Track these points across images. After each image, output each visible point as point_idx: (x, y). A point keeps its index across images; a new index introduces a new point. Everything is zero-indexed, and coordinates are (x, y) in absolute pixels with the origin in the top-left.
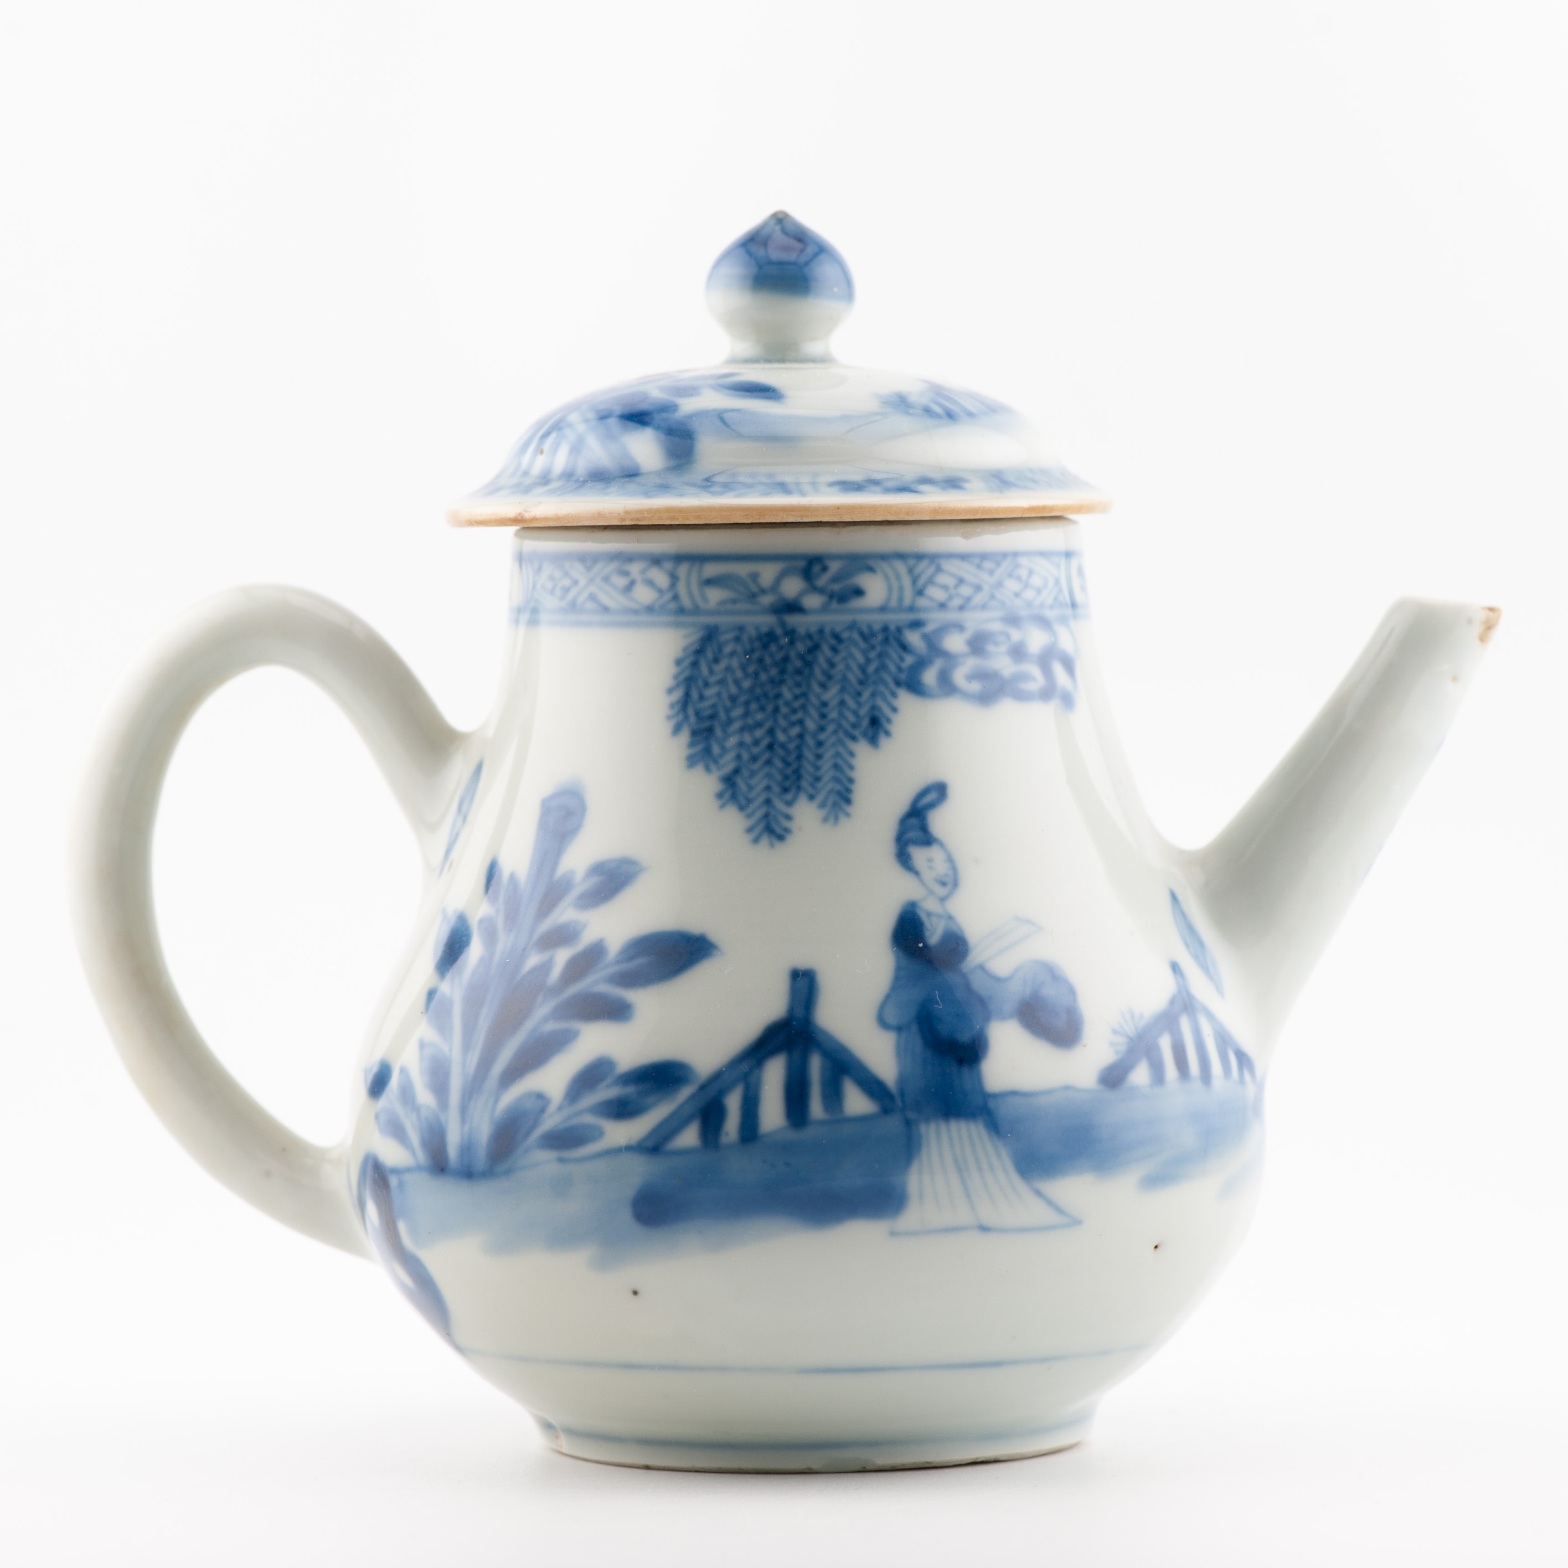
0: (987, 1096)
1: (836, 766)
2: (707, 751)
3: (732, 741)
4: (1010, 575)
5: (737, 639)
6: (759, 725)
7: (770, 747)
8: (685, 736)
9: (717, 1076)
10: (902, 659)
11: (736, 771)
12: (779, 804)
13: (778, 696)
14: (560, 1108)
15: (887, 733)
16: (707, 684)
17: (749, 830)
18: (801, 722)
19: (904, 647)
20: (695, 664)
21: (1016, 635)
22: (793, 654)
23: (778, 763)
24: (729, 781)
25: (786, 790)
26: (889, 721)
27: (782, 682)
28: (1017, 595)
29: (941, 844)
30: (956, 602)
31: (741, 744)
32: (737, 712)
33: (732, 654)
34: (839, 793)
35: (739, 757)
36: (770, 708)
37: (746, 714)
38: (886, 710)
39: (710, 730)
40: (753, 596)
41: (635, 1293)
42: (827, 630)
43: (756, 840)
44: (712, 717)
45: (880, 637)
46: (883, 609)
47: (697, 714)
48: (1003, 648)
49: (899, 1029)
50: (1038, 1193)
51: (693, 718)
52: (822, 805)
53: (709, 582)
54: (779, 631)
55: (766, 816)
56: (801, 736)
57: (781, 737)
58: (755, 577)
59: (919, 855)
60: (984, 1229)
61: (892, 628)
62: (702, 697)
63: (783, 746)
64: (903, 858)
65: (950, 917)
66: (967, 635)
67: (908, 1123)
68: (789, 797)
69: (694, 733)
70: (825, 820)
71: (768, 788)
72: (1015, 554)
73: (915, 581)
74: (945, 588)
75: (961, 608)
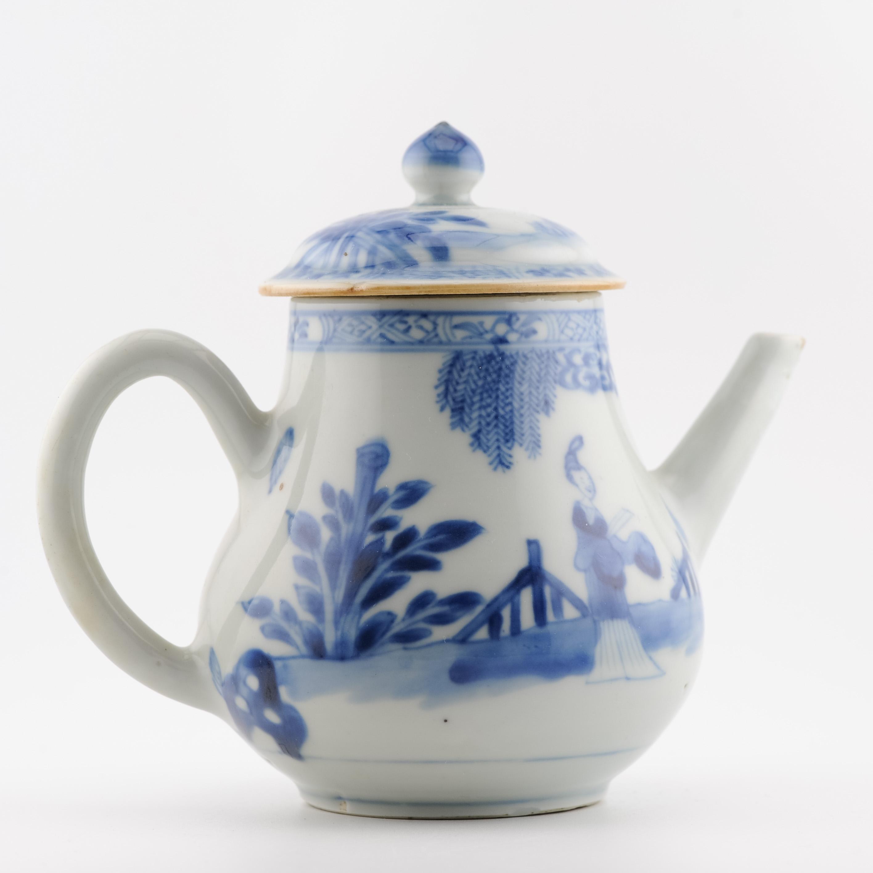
0: (628, 606)
1: (531, 428)
2: (462, 420)
3: (475, 415)
4: (595, 323)
5: (473, 358)
6: (489, 405)
7: (496, 417)
8: (447, 412)
9: (496, 599)
10: (556, 368)
11: (479, 431)
12: (504, 448)
13: (498, 389)
14: (403, 620)
15: (553, 409)
16: (458, 383)
17: (491, 463)
18: (510, 404)
19: (557, 362)
20: (450, 372)
21: (599, 355)
22: (504, 366)
23: (501, 426)
24: (476, 436)
25: (507, 441)
26: (553, 402)
27: (499, 382)
29: (585, 469)
30: (577, 337)
31: (480, 416)
32: (476, 399)
33: (471, 366)
34: (534, 442)
35: (480, 423)
36: (494, 396)
37: (481, 400)
38: (551, 396)
39: (462, 409)
40: (481, 334)
41: (446, 721)
42: (520, 353)
43: (495, 469)
44: (463, 401)
45: (546, 356)
46: (546, 341)
47: (454, 400)
48: (595, 362)
49: (585, 571)
50: (651, 658)
51: (451, 402)
52: (527, 449)
53: (456, 327)
54: (496, 354)
55: (499, 455)
56: (511, 411)
57: (501, 412)
58: (481, 324)
59: (577, 475)
60: (628, 679)
61: (551, 351)
62: (455, 391)
63: (503, 417)
64: (570, 477)
65: (596, 509)
66: (582, 355)
67: (595, 622)
68: (509, 445)
69: (453, 410)
70: (529, 457)
71: (498, 440)
72: (596, 311)
73: (559, 326)
74: (572, 329)
75: (579, 340)
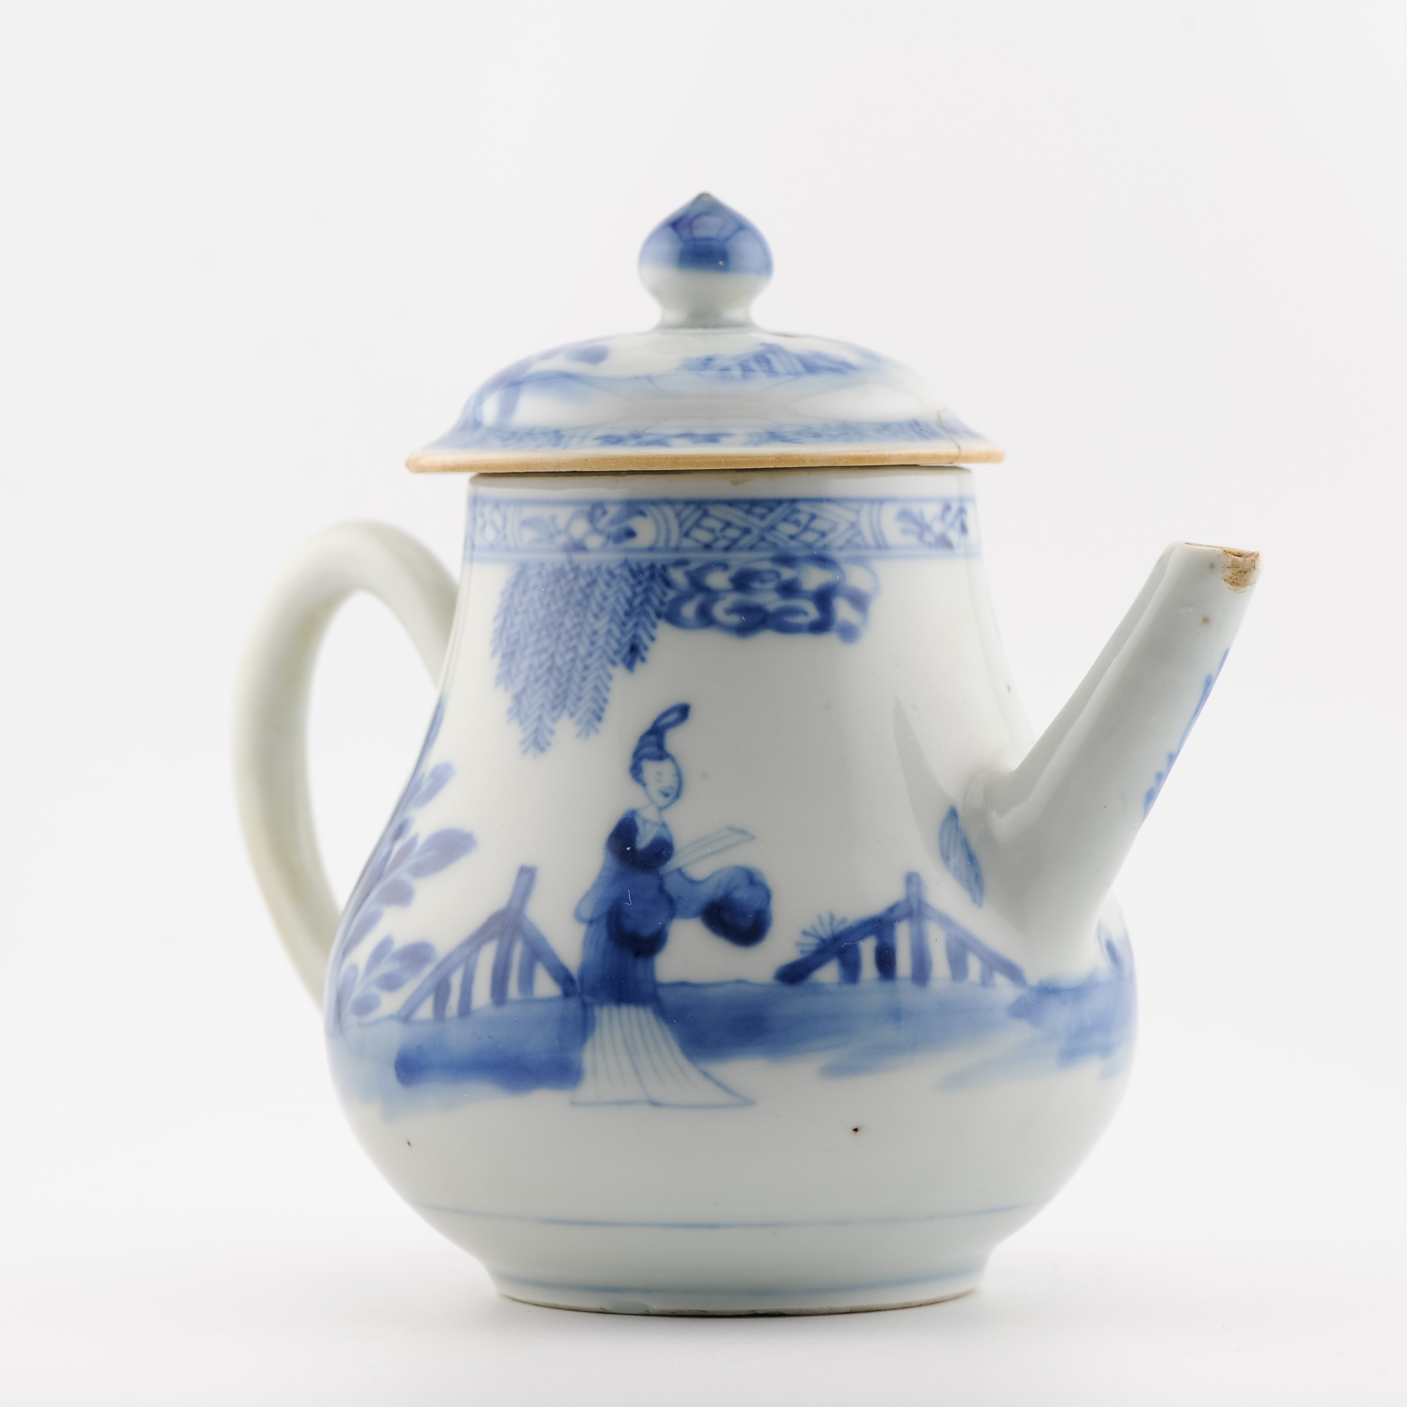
0: (656, 985)
1: (596, 688)
2: (509, 672)
3: (525, 664)
4: (785, 520)
5: (539, 574)
6: (545, 650)
7: (550, 670)
8: (497, 659)
10: (665, 594)
11: (524, 690)
12: (547, 720)
13: (562, 624)
14: (362, 979)
15: (643, 659)
16: (516, 613)
17: (523, 742)
18: (575, 648)
19: (668, 583)
20: (511, 596)
21: (787, 574)
22: (576, 588)
23: (553, 684)
24: (518, 699)
25: (554, 708)
26: (646, 648)
27: (566, 612)
28: (792, 537)
29: (673, 760)
30: (723, 543)
31: (531, 666)
32: (532, 638)
33: (535, 587)
34: (594, 712)
35: (527, 678)
36: (554, 635)
37: (538, 640)
38: (645, 639)
39: (513, 654)
40: (551, 536)
41: (409, 1143)
42: (604, 567)
43: (526, 752)
44: (517, 642)
45: (647, 574)
46: (651, 549)
47: (508, 639)
48: (771, 585)
49: (591, 922)
50: (706, 1074)
51: (505, 643)
52: (579, 722)
53: (525, 523)
54: (568, 568)
55: (537, 730)
56: (573, 660)
57: (559, 661)
58: (553, 519)
59: (650, 769)
60: (654, 1104)
61: (658, 566)
62: (512, 625)
63: (559, 669)
64: (636, 771)
65: (664, 825)
66: (731, 573)
67: (585, 1006)
68: (555, 714)
69: (504, 656)
70: (578, 735)
71: (542, 706)
72: (794, 501)
73: (681, 525)
74: (711, 530)
75: (727, 549)
